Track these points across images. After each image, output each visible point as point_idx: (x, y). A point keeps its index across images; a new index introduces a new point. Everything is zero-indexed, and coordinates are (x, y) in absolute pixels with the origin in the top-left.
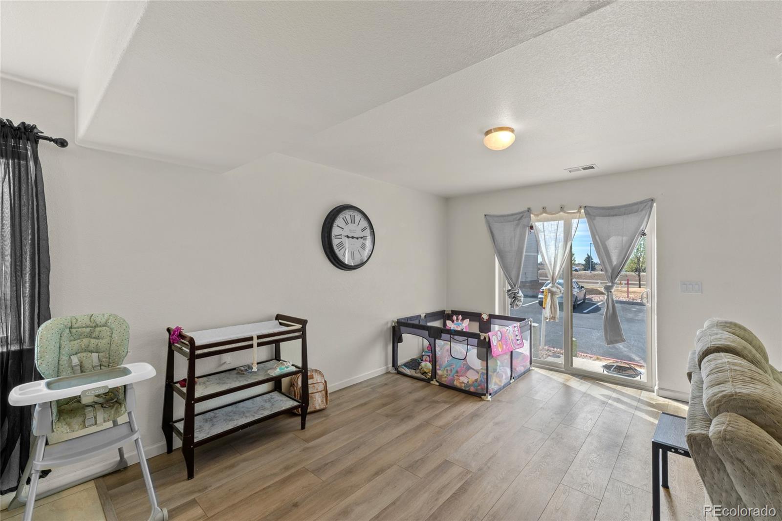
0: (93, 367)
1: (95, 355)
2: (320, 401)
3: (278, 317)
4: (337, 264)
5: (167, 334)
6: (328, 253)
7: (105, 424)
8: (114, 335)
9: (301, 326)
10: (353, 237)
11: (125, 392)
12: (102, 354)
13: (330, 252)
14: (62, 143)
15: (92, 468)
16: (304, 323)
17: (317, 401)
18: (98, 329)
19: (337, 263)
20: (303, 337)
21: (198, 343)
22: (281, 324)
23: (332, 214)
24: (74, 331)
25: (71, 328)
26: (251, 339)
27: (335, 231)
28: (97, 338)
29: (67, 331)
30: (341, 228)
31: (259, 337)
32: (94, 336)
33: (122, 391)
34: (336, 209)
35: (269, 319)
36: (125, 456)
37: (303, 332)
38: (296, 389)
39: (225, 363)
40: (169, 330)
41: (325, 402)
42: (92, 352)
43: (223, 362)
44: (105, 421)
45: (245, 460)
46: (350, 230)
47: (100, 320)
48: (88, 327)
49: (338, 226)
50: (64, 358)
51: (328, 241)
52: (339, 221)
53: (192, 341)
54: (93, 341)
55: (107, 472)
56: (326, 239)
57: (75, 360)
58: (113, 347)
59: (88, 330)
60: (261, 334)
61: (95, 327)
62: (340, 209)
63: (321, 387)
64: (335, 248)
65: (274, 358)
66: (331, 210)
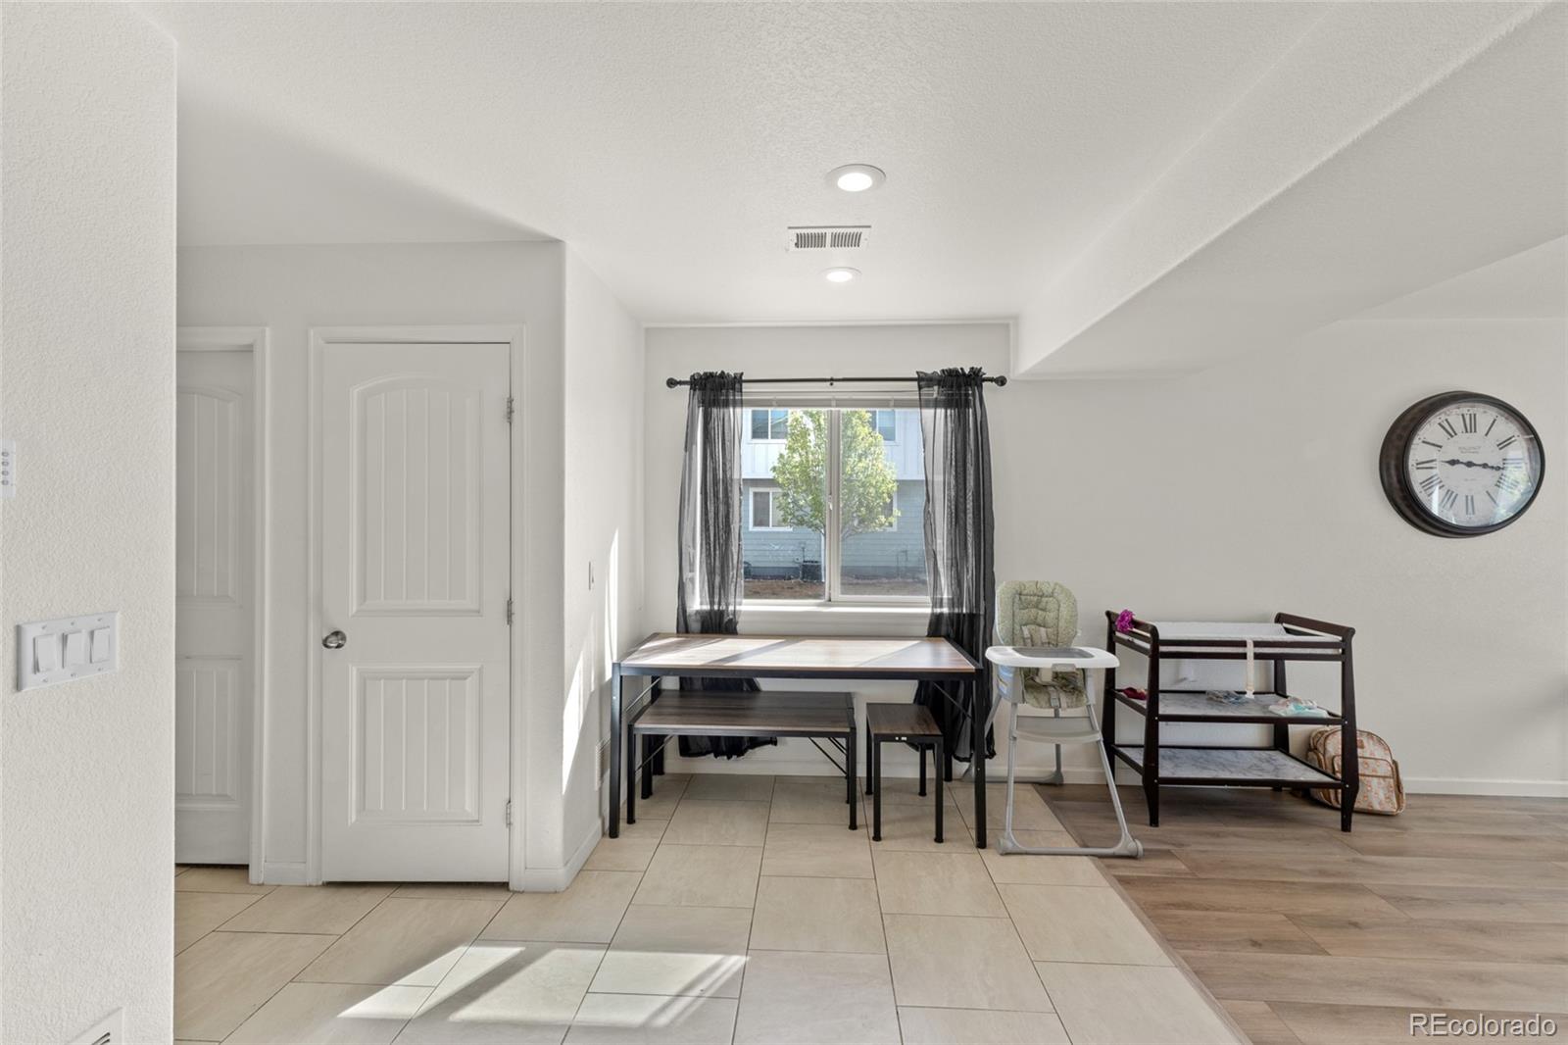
0: (1043, 644)
1: (1042, 629)
2: (1381, 795)
3: (1280, 618)
4: (1423, 525)
5: (1106, 619)
6: (1399, 501)
7: (1069, 710)
8: (1061, 609)
9: (1340, 638)
10: (1470, 464)
11: (1084, 678)
12: (1049, 630)
13: (1404, 498)
14: (1001, 381)
15: (1026, 768)
16: (1347, 633)
17: (1374, 793)
18: (1044, 600)
19: (1425, 521)
20: (1345, 658)
21: (1162, 636)
22: (1288, 631)
23: (1409, 417)
24: (1023, 598)
25: (1020, 594)
26: (1243, 644)
27: (1417, 452)
28: (1044, 610)
29: (1017, 596)
30: (1433, 445)
31: (1257, 644)
32: (1040, 607)
33: (1080, 676)
34: (1421, 406)
35: (1265, 621)
36: (1063, 769)
37: (1343, 650)
38: (1322, 757)
39: (1185, 679)
40: (1108, 614)
41: (1395, 800)
42: (1040, 625)
43: (1181, 677)
44: (1068, 707)
45: (1235, 835)
46: (1460, 448)
47: (1047, 589)
48: (1035, 595)
49: (1424, 442)
50: (1017, 627)
51: (1398, 476)
52: (1430, 430)
53: (1154, 631)
54: (1040, 612)
55: (1042, 780)
56: (1393, 472)
57: (1026, 631)
58: (1062, 624)
59: (1036, 598)
60: (1259, 640)
61: (1041, 596)
62: (1431, 404)
63: (1385, 769)
64: (1417, 489)
65: (1273, 690)
66: (1407, 407)
